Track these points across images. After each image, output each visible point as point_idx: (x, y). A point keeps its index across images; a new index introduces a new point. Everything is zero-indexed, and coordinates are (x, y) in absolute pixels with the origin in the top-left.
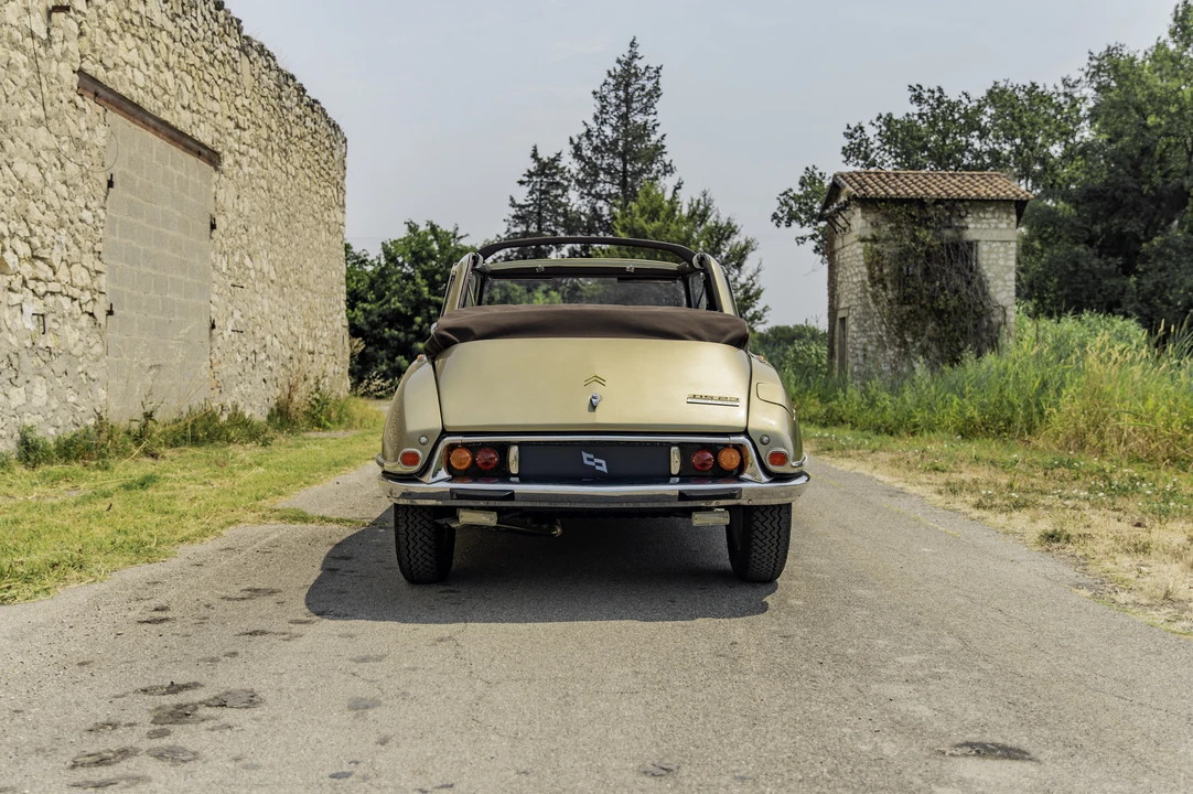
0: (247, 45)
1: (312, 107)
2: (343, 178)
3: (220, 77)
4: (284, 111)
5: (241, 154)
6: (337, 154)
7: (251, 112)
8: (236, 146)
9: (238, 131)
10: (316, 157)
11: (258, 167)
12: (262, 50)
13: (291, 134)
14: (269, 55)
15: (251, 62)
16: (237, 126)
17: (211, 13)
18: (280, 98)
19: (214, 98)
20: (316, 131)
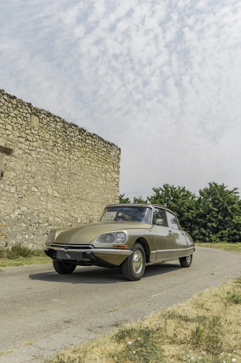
0: (37, 112)
1: (92, 137)
2: (118, 162)
3: (12, 122)
4: (69, 137)
5: (30, 150)
6: (113, 154)
7: (39, 136)
8: (27, 147)
9: (28, 142)
10: (95, 154)
11: (44, 155)
12: (49, 115)
13: (75, 145)
14: (55, 116)
15: (40, 119)
16: (27, 140)
17: (6, 100)
18: (66, 132)
19: (6, 129)
20: (95, 145)
